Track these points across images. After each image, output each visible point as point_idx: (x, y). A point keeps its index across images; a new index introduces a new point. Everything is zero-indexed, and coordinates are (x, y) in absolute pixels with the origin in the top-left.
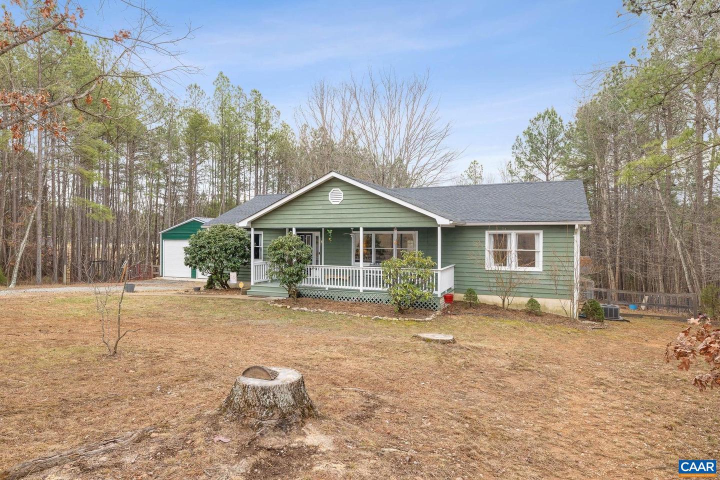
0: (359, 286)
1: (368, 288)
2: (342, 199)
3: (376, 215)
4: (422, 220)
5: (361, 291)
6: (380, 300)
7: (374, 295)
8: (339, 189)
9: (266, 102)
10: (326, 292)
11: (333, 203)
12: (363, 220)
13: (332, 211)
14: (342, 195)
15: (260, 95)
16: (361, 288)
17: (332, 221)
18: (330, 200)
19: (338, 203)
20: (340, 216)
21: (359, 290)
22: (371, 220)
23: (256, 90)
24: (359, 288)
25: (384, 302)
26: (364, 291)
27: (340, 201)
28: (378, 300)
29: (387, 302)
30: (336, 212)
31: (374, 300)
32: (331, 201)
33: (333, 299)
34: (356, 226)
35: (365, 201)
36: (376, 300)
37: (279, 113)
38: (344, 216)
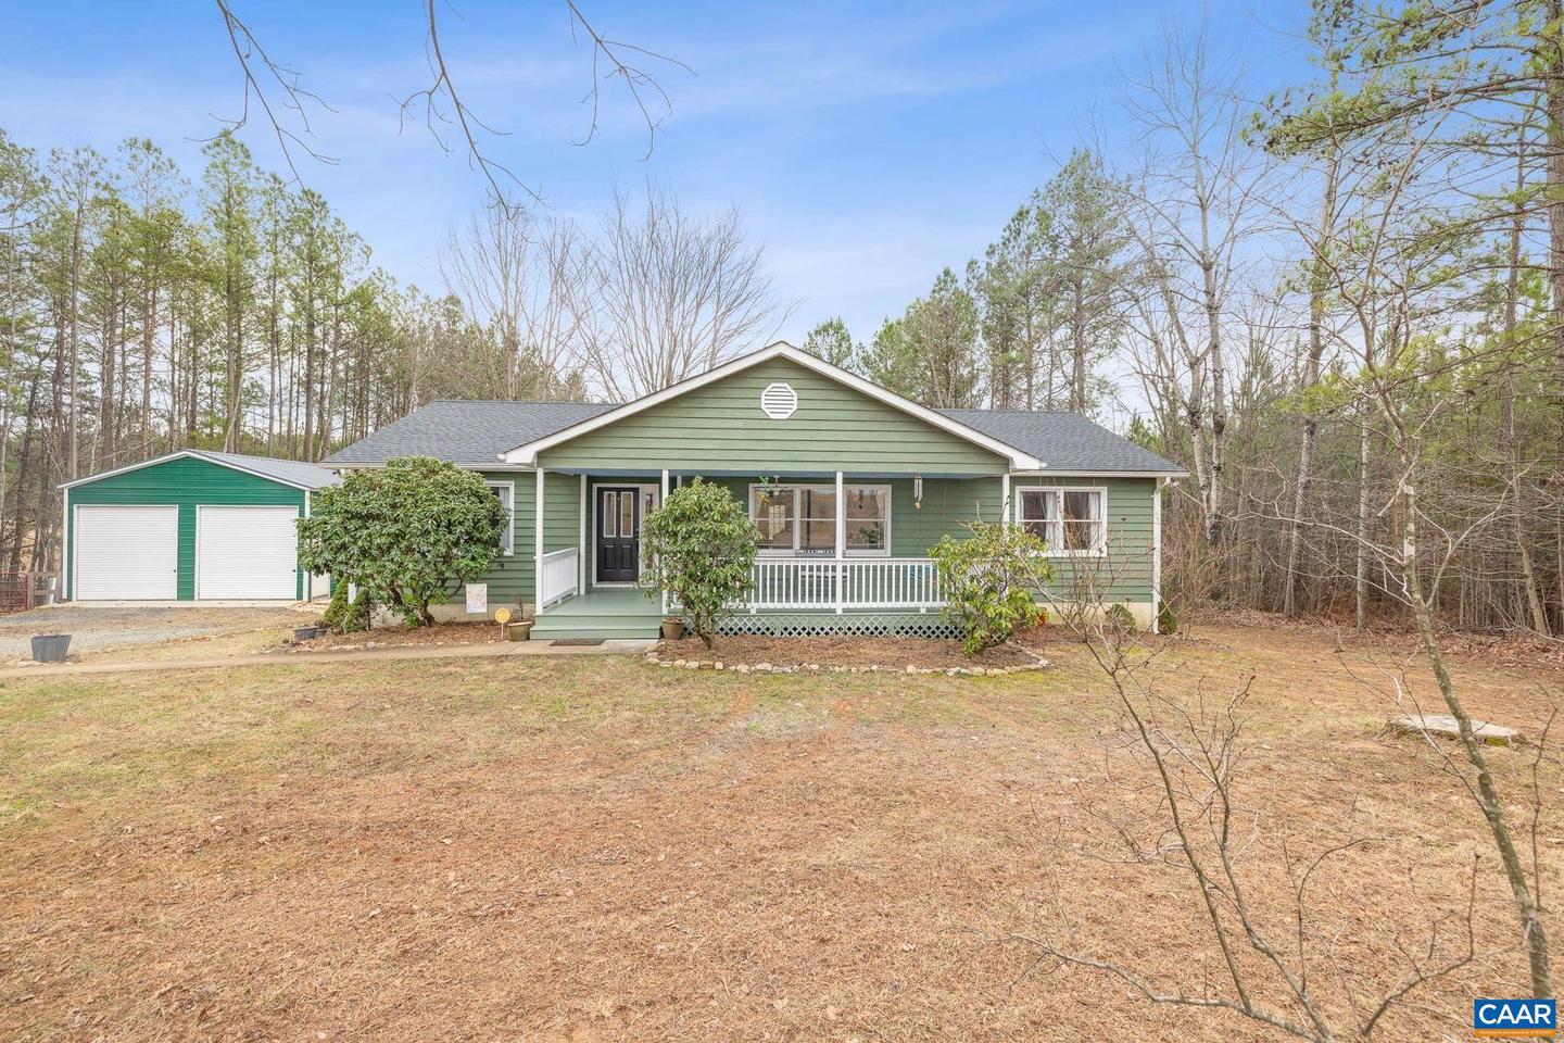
0: (834, 600)
1: (856, 605)
2: (795, 408)
3: (874, 447)
4: (975, 459)
5: (839, 612)
6: (885, 628)
7: (871, 619)
8: (786, 385)
9: (338, 222)
10: (754, 620)
11: (772, 416)
12: (845, 457)
13: (768, 435)
14: (795, 398)
15: (325, 203)
16: (839, 606)
17: (770, 456)
18: (763, 407)
19: (786, 416)
20: (788, 446)
21: (834, 611)
22: (863, 457)
23: (312, 190)
24: (832, 605)
25: (893, 633)
26: (844, 610)
27: (790, 412)
28: (881, 629)
29: (898, 633)
30: (778, 435)
31: (872, 629)
32: (768, 411)
33: (772, 634)
34: (829, 468)
35: (849, 415)
36: (876, 628)
37: (367, 251)
38: (800, 446)
